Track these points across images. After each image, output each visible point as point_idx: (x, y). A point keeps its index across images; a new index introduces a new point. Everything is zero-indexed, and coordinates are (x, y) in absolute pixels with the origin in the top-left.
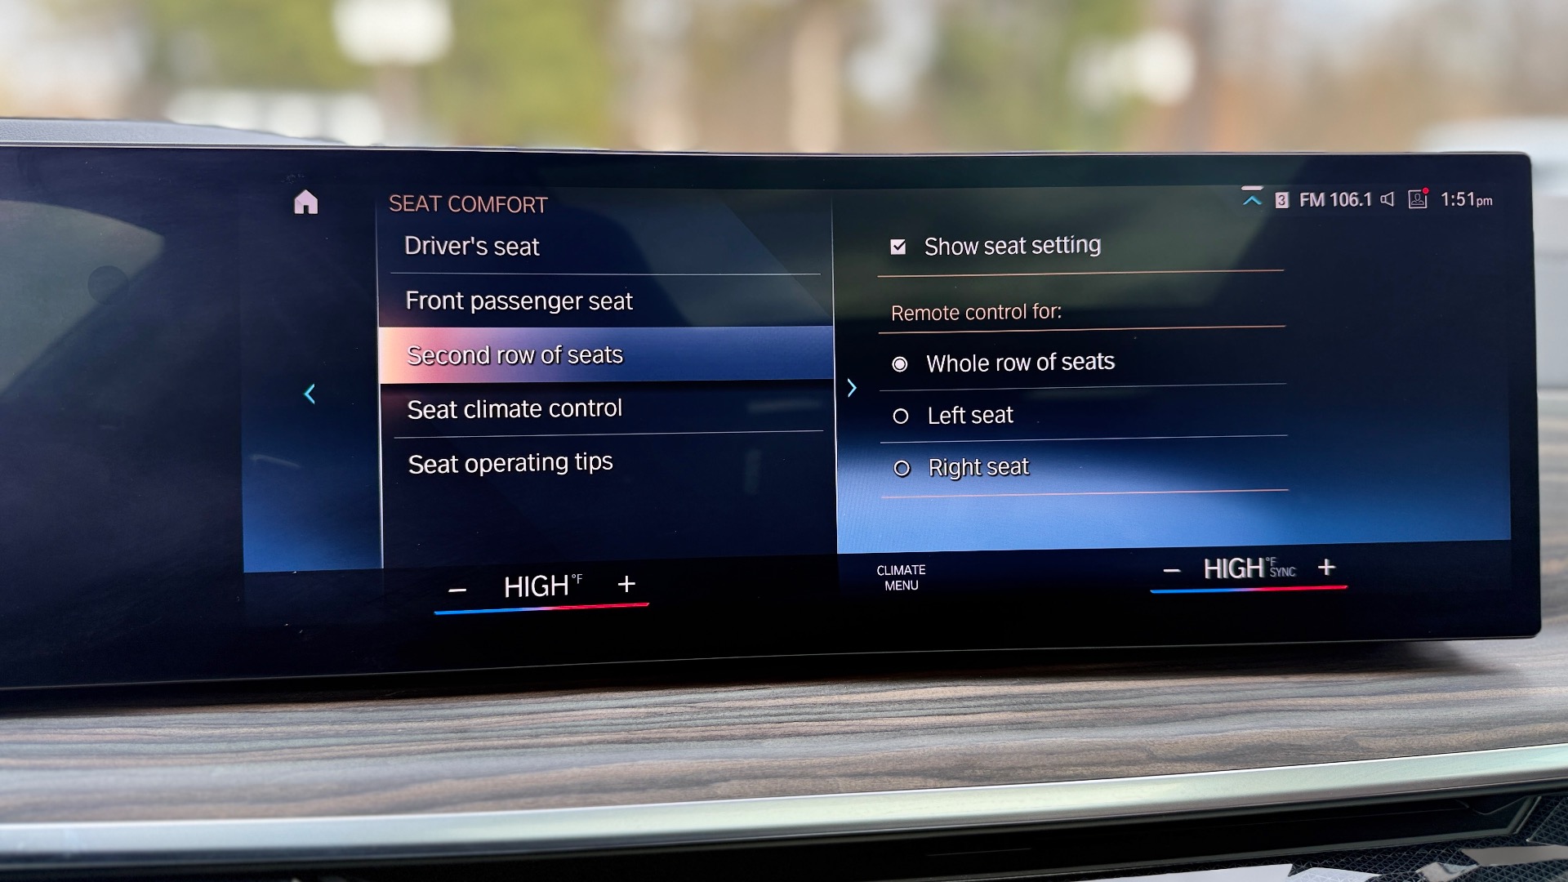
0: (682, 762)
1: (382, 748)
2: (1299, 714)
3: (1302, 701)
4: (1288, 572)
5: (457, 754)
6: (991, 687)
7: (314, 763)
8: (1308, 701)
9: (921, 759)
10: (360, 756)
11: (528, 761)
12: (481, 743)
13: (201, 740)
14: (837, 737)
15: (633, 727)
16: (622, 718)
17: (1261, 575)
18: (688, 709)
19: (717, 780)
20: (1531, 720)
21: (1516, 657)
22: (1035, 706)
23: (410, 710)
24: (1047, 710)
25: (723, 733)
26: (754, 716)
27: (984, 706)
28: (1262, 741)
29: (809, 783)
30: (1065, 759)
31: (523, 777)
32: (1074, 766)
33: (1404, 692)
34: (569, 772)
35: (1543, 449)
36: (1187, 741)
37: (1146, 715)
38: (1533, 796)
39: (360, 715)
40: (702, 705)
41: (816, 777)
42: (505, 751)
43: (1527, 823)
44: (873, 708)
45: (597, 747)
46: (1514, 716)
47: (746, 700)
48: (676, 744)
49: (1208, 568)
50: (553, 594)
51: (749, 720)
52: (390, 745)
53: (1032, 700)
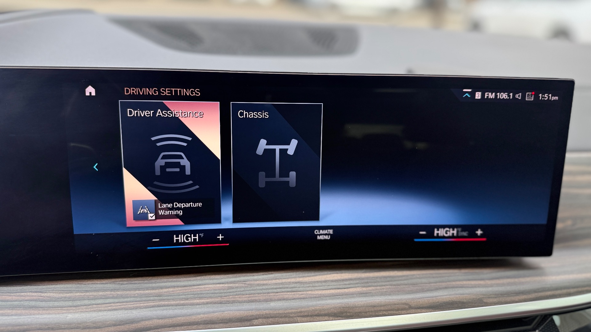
2: (464, 289)
4: (465, 234)
5: (159, 308)
7: (105, 313)
8: (467, 282)
9: (328, 310)
10: (122, 309)
11: (185, 311)
12: (167, 303)
13: (62, 299)
14: (298, 300)
15: (223, 295)
16: (219, 290)
17: (455, 235)
18: (243, 285)
19: (254, 319)
20: (544, 290)
22: (370, 284)
23: (140, 283)
24: (374, 286)
27: (352, 284)
28: (450, 301)
29: (287, 319)
30: (379, 309)
31: (183, 318)
34: (199, 316)
36: (423, 300)
37: (409, 289)
39: (121, 286)
40: (248, 282)
41: (290, 317)
42: (176, 307)
43: (538, 324)
44: (311, 285)
45: (209, 305)
46: (538, 289)
47: (265, 280)
49: (436, 232)
50: (192, 241)
51: (266, 291)
52: (133, 303)
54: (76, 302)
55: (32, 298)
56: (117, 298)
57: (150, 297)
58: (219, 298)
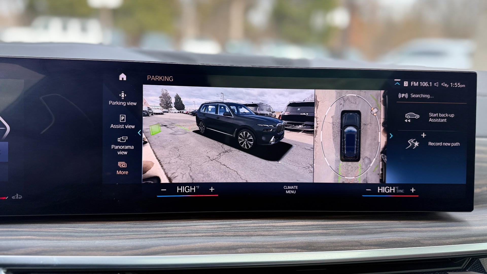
0: (229, 243)
1: (143, 236)
2: (404, 233)
3: (404, 229)
4: (402, 191)
5: (165, 238)
6: (316, 222)
7: (124, 240)
8: (406, 229)
9: (296, 244)
10: (137, 238)
11: (185, 241)
12: (171, 235)
13: (90, 232)
14: (272, 236)
15: (214, 231)
16: (210, 229)
17: (394, 192)
18: (229, 226)
19: (238, 248)
20: (469, 236)
21: (466, 217)
22: (329, 228)
23: (150, 224)
24: (332, 230)
25: (240, 234)
26: (249, 229)
27: (314, 228)
28: (393, 241)
29: (265, 250)
30: (337, 245)
31: (184, 246)
32: (340, 246)
33: (434, 227)
34: (197, 245)
35: (477, 155)
36: (372, 240)
37: (360, 232)
38: (468, 258)
39: (135, 226)
40: (233, 225)
41: (267, 248)
42: (178, 238)
43: (467, 265)
44: (282, 228)
45: (204, 237)
46: (464, 235)
47: (245, 224)
48: (227, 237)
49: (379, 189)
50: (191, 192)
51: (247, 230)
52: (145, 235)
53: (328, 226)
54: (101, 234)
55: (68, 231)
56: (132, 232)
57: (158, 232)
58: (211, 233)
